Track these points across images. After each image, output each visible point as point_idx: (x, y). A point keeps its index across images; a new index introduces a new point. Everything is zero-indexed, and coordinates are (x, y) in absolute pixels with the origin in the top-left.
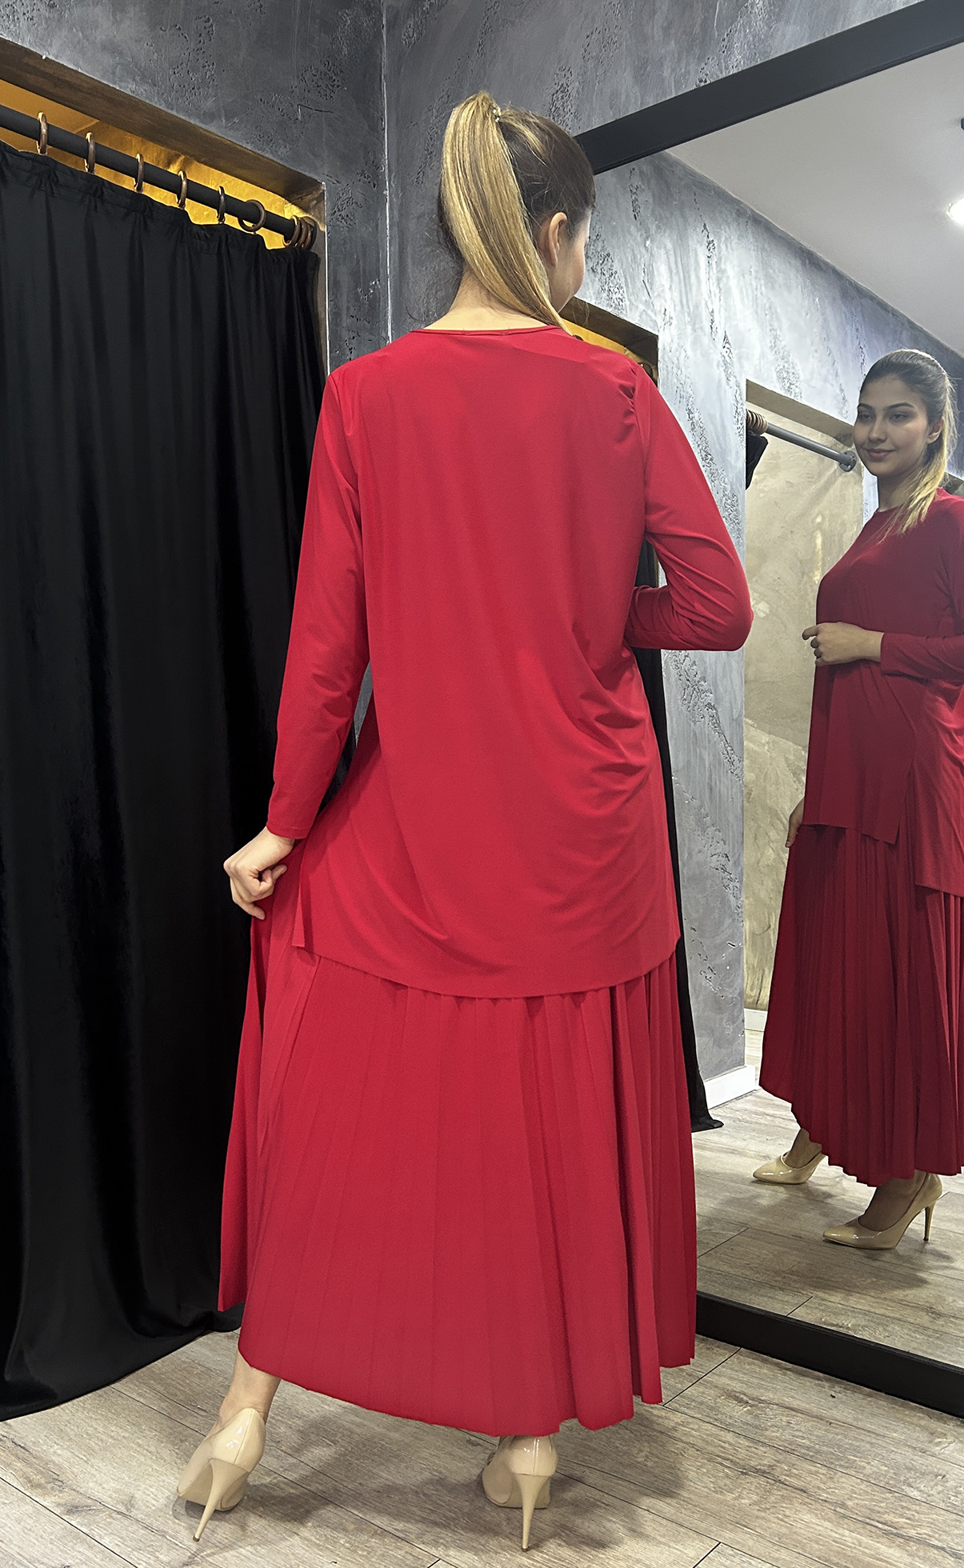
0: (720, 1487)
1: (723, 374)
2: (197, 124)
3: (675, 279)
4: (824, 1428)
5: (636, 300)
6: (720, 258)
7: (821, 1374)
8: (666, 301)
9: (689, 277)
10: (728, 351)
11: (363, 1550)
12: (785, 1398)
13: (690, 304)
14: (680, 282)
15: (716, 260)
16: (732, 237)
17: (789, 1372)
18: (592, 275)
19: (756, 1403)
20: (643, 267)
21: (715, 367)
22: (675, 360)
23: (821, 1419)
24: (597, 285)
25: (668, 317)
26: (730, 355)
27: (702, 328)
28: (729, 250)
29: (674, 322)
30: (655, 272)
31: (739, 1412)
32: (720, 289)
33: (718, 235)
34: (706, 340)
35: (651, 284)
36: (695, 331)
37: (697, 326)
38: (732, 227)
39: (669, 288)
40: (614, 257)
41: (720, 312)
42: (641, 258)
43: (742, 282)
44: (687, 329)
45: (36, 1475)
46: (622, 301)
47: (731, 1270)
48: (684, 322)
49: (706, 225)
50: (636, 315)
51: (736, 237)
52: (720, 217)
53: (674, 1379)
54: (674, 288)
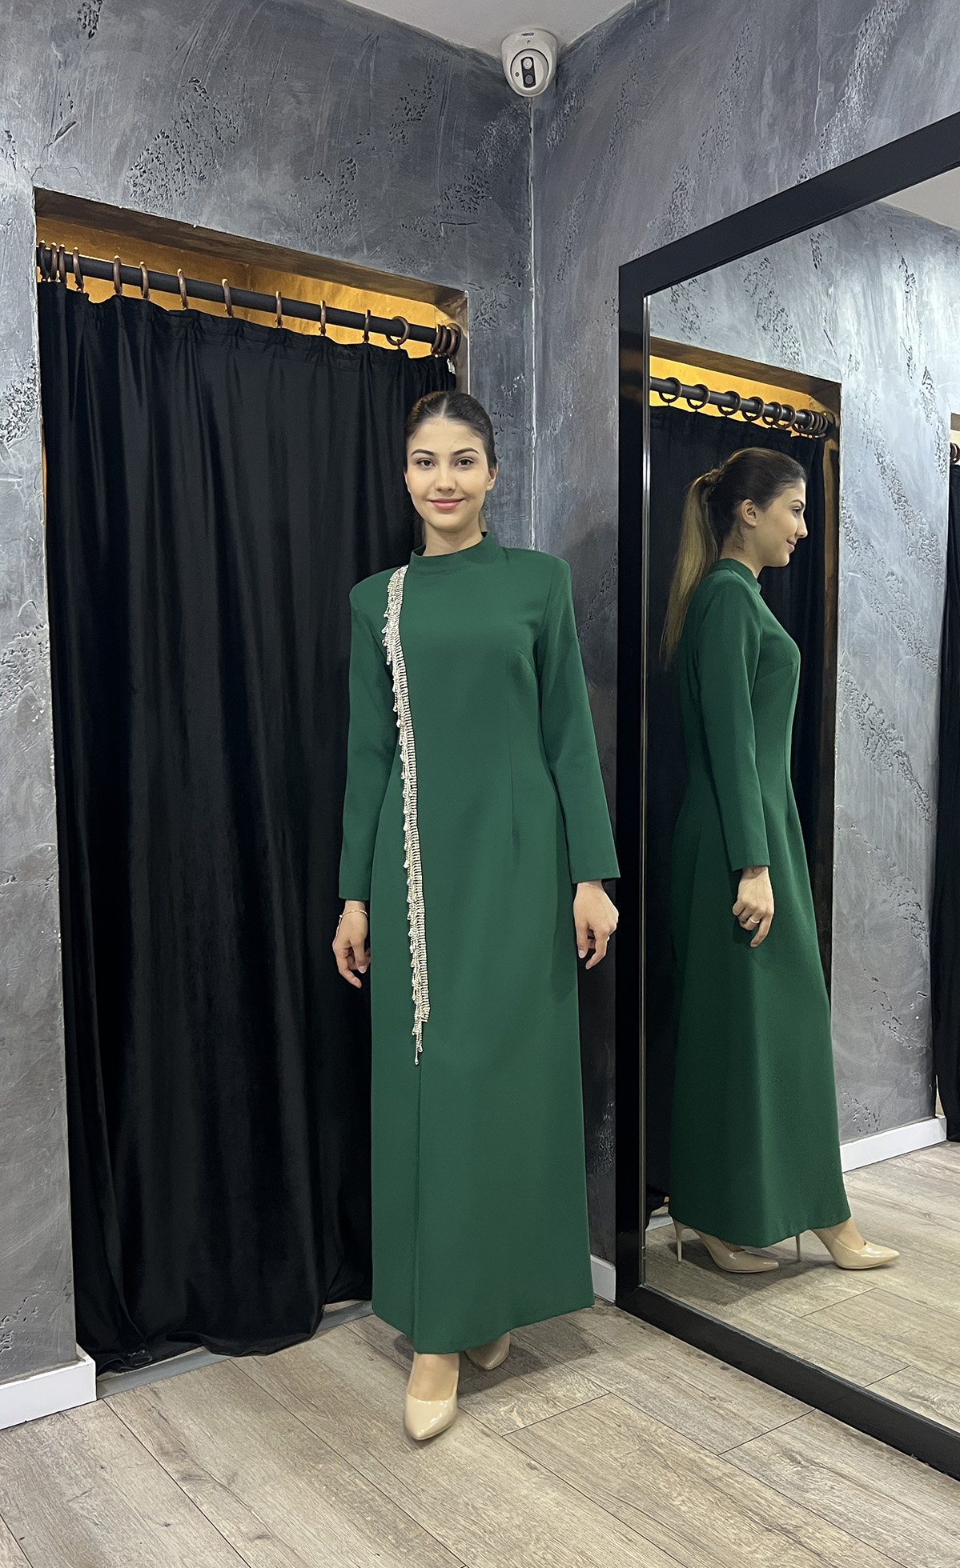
0: (741, 1540)
1: (922, 413)
2: (340, 259)
3: (864, 321)
4: (865, 1497)
5: (814, 352)
6: (922, 292)
7: (885, 1445)
8: (851, 347)
9: (882, 317)
10: (929, 387)
11: (406, 1548)
12: (839, 1464)
13: (883, 345)
14: (870, 324)
15: (915, 294)
16: (937, 268)
17: (853, 1439)
18: (764, 334)
19: (808, 1465)
20: (824, 315)
21: (912, 404)
22: (862, 407)
23: (866, 1489)
24: (769, 343)
25: (854, 364)
26: (932, 391)
27: (896, 368)
28: (934, 281)
29: (862, 367)
30: (839, 319)
31: (788, 1470)
32: (921, 323)
33: (920, 268)
34: (902, 380)
35: (834, 332)
36: (888, 372)
37: (890, 367)
38: (937, 256)
39: (856, 334)
40: (789, 312)
41: (919, 347)
42: (822, 307)
43: (950, 312)
44: (877, 371)
45: (168, 1443)
46: (798, 354)
47: (840, 1331)
48: (873, 365)
49: (903, 259)
50: (815, 367)
51: (943, 266)
52: (924, 249)
53: (739, 1431)
54: (862, 332)
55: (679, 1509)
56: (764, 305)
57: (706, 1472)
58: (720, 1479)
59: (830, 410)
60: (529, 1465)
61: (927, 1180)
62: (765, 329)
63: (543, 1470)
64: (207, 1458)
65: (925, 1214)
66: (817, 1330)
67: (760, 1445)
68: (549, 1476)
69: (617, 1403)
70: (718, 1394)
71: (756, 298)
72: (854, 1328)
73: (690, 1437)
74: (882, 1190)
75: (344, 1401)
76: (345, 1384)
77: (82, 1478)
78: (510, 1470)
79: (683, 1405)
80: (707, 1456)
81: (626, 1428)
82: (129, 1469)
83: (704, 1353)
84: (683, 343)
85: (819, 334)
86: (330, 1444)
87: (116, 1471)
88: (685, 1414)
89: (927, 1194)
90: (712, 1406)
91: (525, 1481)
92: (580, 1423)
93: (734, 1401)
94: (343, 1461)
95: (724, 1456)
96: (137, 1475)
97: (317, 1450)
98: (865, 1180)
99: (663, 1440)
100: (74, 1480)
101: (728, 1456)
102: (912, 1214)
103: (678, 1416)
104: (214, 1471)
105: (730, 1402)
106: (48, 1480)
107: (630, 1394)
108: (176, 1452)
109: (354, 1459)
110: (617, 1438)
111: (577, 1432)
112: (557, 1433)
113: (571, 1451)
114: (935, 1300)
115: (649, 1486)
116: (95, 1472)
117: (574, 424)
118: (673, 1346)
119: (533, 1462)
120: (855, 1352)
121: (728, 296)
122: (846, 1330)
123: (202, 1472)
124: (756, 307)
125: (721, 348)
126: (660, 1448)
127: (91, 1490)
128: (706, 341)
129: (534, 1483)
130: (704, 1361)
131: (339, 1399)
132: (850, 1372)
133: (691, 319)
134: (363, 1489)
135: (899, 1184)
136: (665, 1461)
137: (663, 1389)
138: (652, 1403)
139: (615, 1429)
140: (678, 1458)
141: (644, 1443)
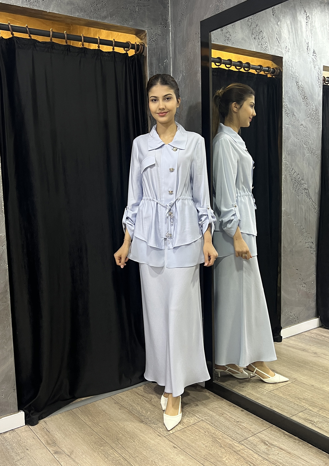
1: (313, 66)
2: (100, 21)
5: (273, 46)
6: (312, 23)
8: (286, 43)
9: (298, 32)
10: (315, 56)
12: (281, 445)
13: (298, 42)
14: (293, 35)
15: (310, 23)
16: (318, 13)
17: (286, 436)
18: (254, 40)
19: (270, 445)
20: (277, 32)
21: (309, 64)
24: (256, 43)
25: (287, 49)
26: (316, 58)
27: (303, 51)
28: (316, 18)
29: (290, 50)
30: (282, 33)
31: (263, 447)
32: (312, 34)
33: (312, 15)
34: (305, 54)
35: (280, 38)
37: (301, 50)
38: (318, 9)
39: (288, 39)
40: (263, 32)
41: (311, 42)
42: (275, 29)
43: (322, 29)
44: (296, 52)
45: (50, 440)
46: (267, 47)
47: (283, 396)
48: (295, 50)
49: (305, 10)
50: (273, 51)
51: (320, 12)
52: (312, 6)
53: (247, 433)
54: (290, 38)
55: (225, 462)
56: (254, 30)
57: (235, 448)
58: (239, 451)
59: (279, 67)
60: (174, 447)
61: (316, 340)
62: (255, 39)
63: (179, 448)
64: (63, 446)
65: (315, 353)
66: (275, 396)
67: (254, 438)
68: (180, 451)
69: (205, 424)
70: (240, 420)
71: (252, 28)
72: (288, 395)
73: (230, 436)
74: (300, 344)
75: (110, 424)
76: (111, 418)
77: (20, 453)
78: (167, 448)
79: (227, 424)
80: (235, 443)
81: (208, 433)
82: (36, 450)
83: (235, 405)
84: (225, 45)
85: (275, 39)
86: (105, 440)
87: (32, 451)
88: (228, 428)
89: (315, 346)
90: (237, 424)
91: (173, 452)
92: (192, 431)
93: (245, 423)
94: (110, 446)
95: (241, 443)
96: (39, 452)
97: (101, 442)
98: (294, 340)
99: (220, 437)
100: (18, 454)
101: (243, 442)
102: (310, 353)
103: (226, 428)
104: (66, 450)
105: (244, 423)
106: (9, 454)
107: (209, 420)
108: (52, 443)
109: (114, 445)
110: (204, 436)
111: (190, 435)
112: (184, 435)
113: (188, 442)
114: (316, 385)
115: (215, 453)
116: (25, 451)
117: (186, 77)
118: (225, 403)
119: (175, 446)
120: (288, 404)
121: (241, 28)
122: (285, 396)
123: (62, 451)
124: (252, 31)
125: (239, 46)
126: (219, 440)
127: (23, 457)
128: (233, 44)
129: (175, 453)
130: (235, 408)
131: (109, 423)
132: (286, 412)
133: (228, 37)
134: (116, 456)
135: (306, 342)
136: (221, 445)
137: (221, 419)
138: (217, 424)
139: (204, 433)
140: (226, 444)
141: (213, 438)
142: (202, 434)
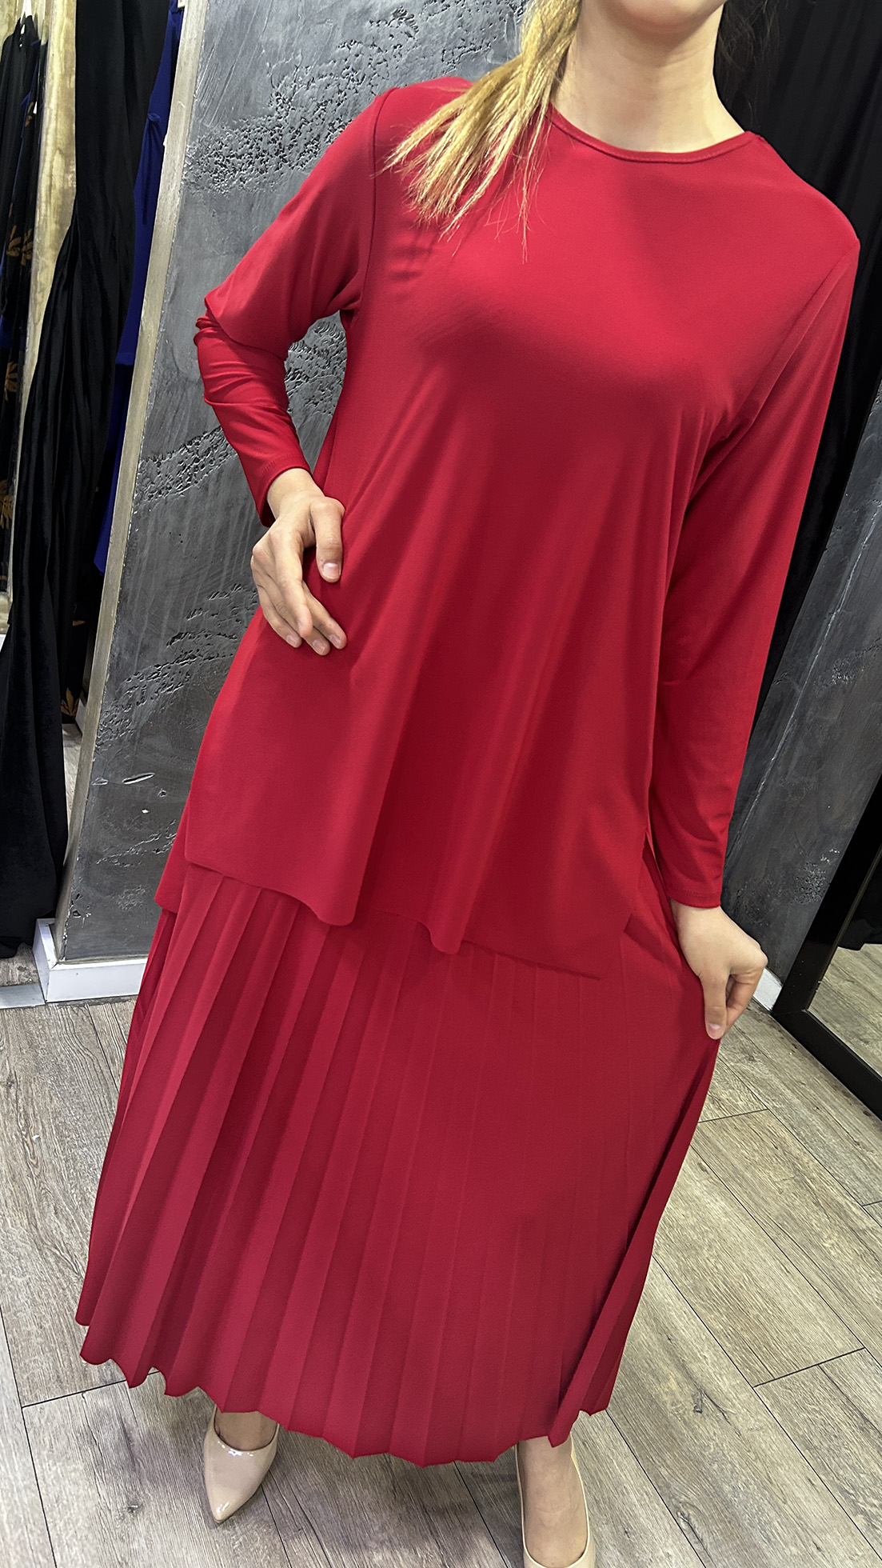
55: (829, 1253)
57: (852, 1221)
58: (864, 1232)
60: (700, 1164)
63: (713, 1175)
68: (717, 1182)
69: (773, 1122)
70: (862, 1140)
73: (838, 1179)
79: (831, 1143)
80: (851, 1203)
81: (781, 1152)
83: (848, 1091)
88: (834, 1154)
90: (856, 1151)
91: (698, 1181)
92: (742, 1134)
93: (876, 1152)
95: (868, 1209)
99: (814, 1175)
101: (871, 1209)
103: (827, 1153)
105: (872, 1151)
107: (785, 1115)
110: (774, 1160)
111: (739, 1143)
112: (722, 1138)
113: (735, 1162)
115: (803, 1219)
118: (822, 1074)
119: (703, 1163)
126: (813, 1183)
129: (707, 1187)
130: (849, 1100)
136: (816, 1197)
137: (813, 1120)
138: (804, 1132)
139: (772, 1149)
140: (829, 1199)
141: (798, 1173)
142: (769, 1152)
